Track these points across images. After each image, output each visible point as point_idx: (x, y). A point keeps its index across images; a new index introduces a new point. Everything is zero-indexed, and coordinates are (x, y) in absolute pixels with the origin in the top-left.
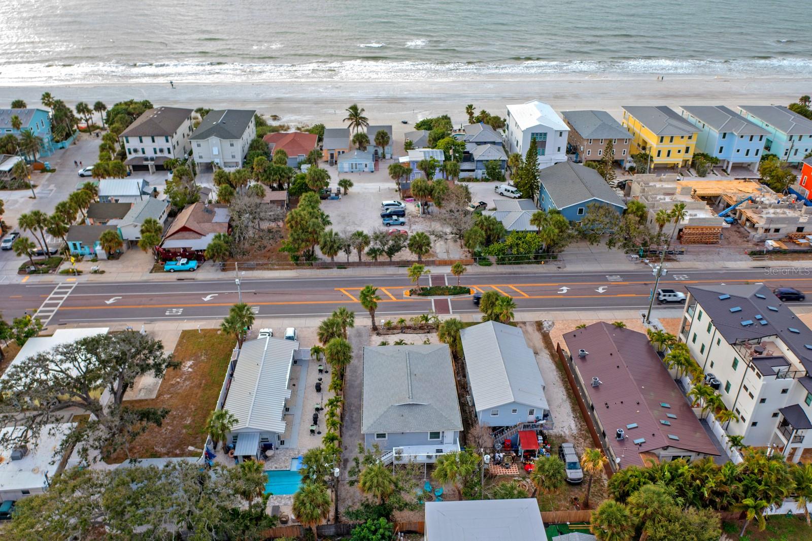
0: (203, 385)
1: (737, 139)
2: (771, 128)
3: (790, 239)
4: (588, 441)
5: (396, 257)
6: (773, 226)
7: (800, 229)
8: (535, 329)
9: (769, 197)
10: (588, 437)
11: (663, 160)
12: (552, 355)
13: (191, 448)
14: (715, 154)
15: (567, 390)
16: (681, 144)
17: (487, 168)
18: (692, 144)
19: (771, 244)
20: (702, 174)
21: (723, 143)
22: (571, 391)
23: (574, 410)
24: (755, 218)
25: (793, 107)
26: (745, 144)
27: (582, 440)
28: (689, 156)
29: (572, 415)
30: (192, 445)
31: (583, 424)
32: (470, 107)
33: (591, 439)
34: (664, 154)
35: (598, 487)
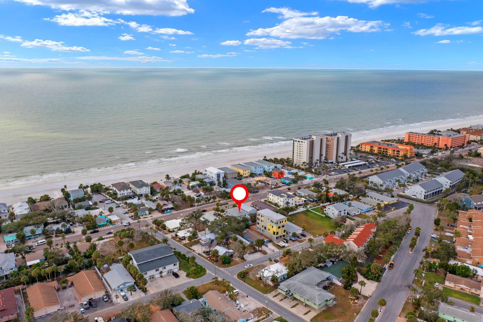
1: (258, 168)
2: (263, 165)
3: (276, 185)
5: (209, 202)
6: (272, 184)
7: (277, 183)
9: (269, 179)
11: (245, 175)
14: (254, 173)
16: (247, 171)
17: (210, 183)
18: (249, 171)
19: (273, 187)
20: (253, 177)
21: (255, 170)
24: (269, 183)
25: (264, 159)
26: (260, 169)
28: (250, 174)
32: (196, 170)
34: (245, 174)
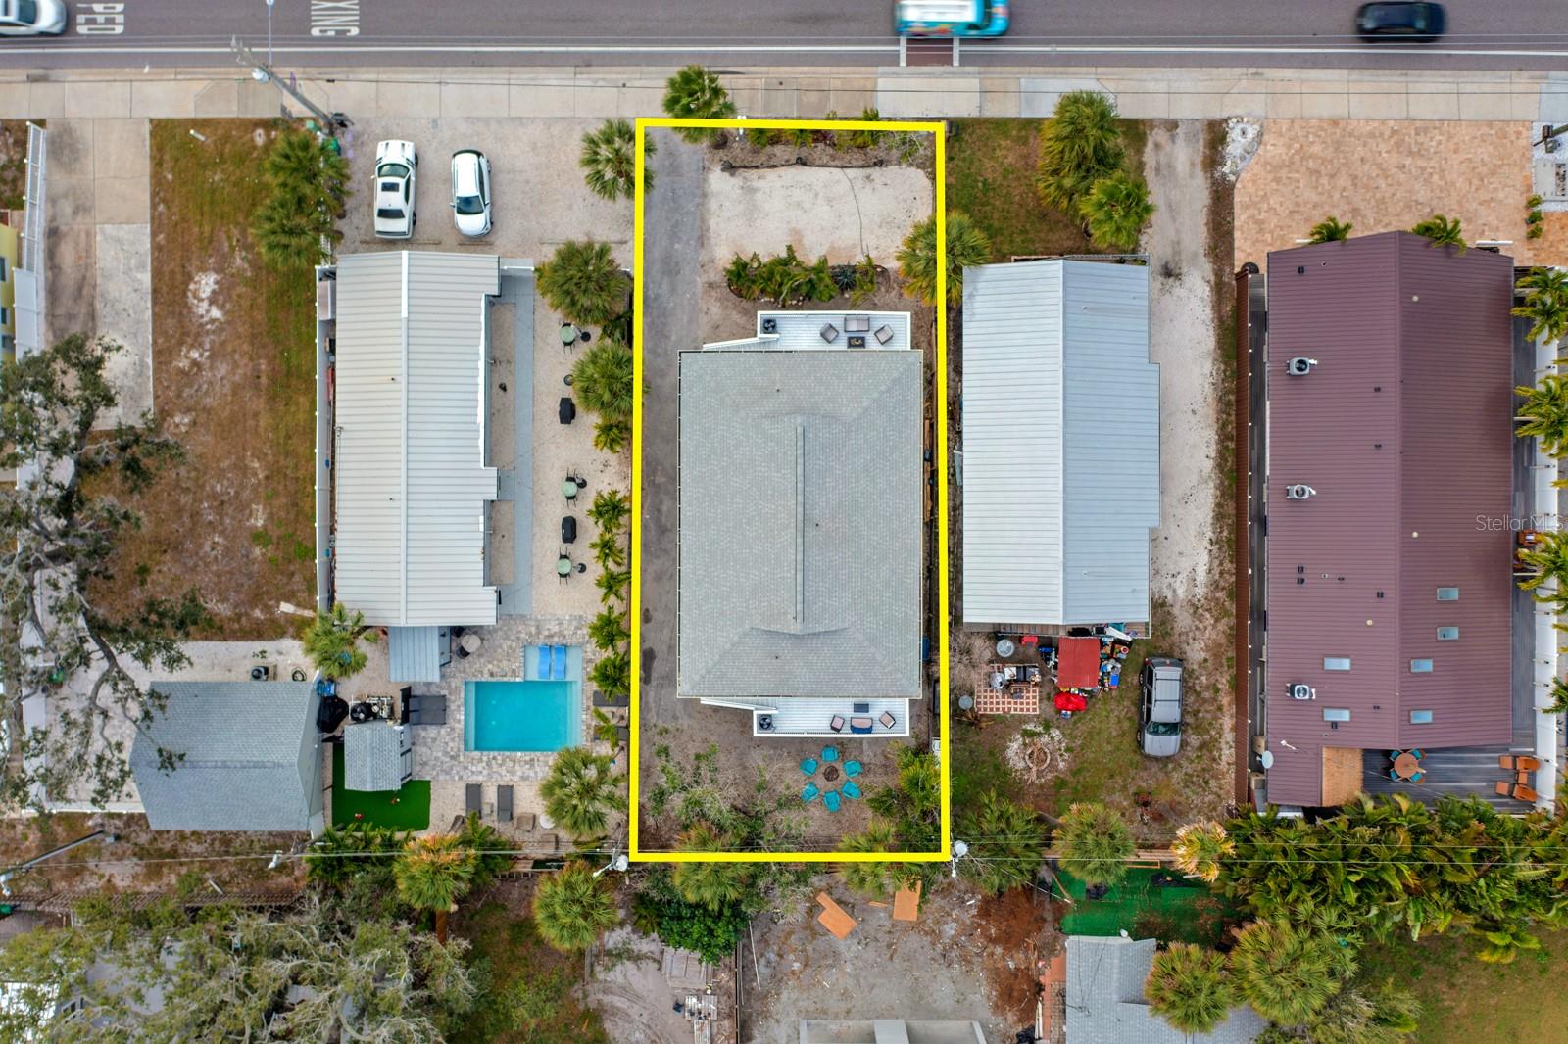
0: (264, 380)
4: (1222, 626)
8: (1199, 159)
10: (1226, 613)
12: (1219, 288)
13: (286, 608)
15: (1223, 437)
22: (1232, 445)
23: (1219, 517)
27: (1209, 620)
29: (1210, 534)
30: (288, 601)
31: (1228, 566)
33: (1233, 621)
35: (1205, 762)
